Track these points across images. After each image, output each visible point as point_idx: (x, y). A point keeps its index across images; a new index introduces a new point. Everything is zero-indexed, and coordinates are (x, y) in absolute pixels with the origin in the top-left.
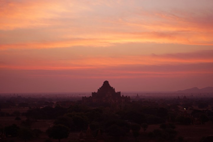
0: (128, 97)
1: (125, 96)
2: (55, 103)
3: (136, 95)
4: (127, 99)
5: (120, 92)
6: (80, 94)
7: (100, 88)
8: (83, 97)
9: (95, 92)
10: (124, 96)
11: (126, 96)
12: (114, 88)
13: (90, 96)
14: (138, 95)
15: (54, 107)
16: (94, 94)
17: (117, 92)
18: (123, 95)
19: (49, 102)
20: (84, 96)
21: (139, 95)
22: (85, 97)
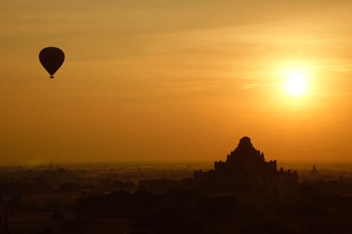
0: (292, 172)
1: (286, 169)
2: (136, 182)
3: (312, 168)
4: (290, 176)
5: (275, 161)
6: (189, 165)
7: (232, 152)
8: (196, 172)
9: (221, 161)
10: (284, 169)
11: (289, 170)
12: (262, 153)
13: (212, 170)
14: (314, 167)
15: (133, 192)
16: (218, 164)
17: (269, 161)
18: (282, 168)
19: (124, 181)
20: (198, 169)
21: (317, 168)
22: (200, 170)
